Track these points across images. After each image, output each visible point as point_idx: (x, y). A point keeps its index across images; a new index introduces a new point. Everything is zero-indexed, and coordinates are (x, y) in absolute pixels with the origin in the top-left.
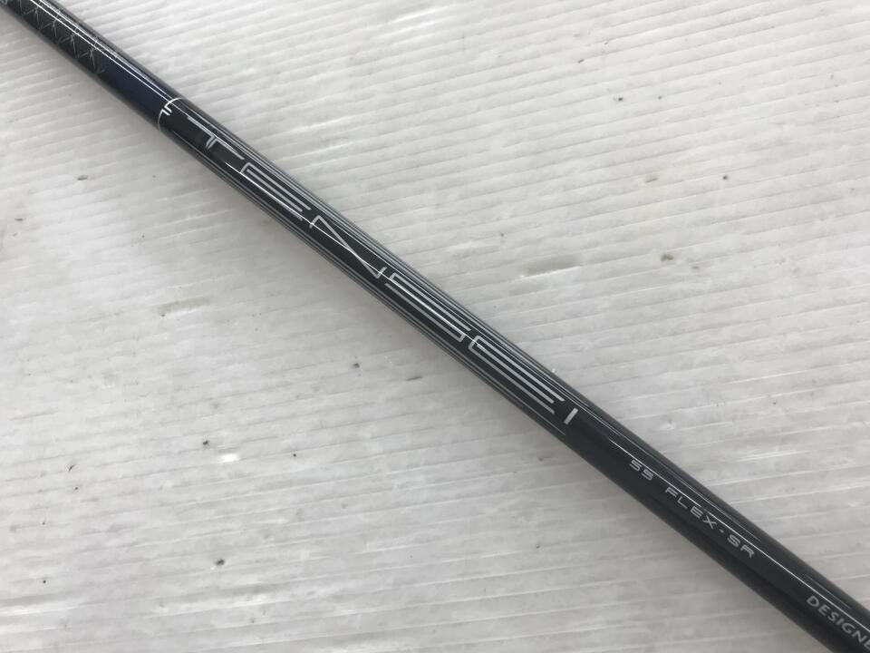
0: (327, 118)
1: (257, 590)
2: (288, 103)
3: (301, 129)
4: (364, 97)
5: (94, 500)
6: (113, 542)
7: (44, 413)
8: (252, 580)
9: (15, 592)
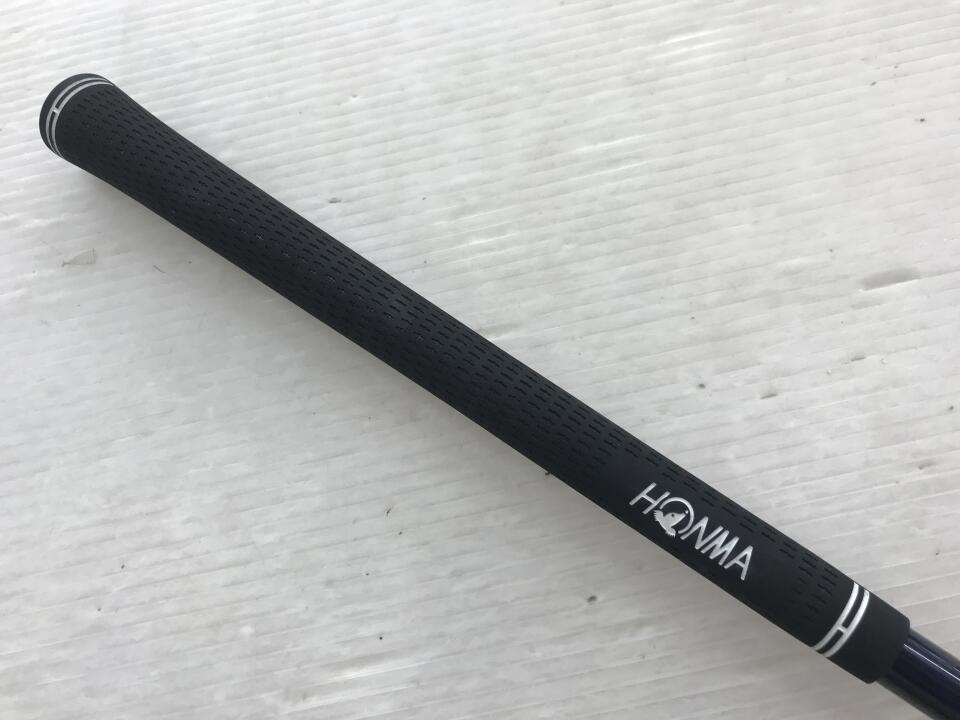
0: (612, 137)
1: (640, 624)
2: (566, 122)
3: (585, 149)
4: (651, 117)
5: (425, 543)
6: (459, 587)
7: (343, 454)
8: (634, 614)
9: (346, 652)
